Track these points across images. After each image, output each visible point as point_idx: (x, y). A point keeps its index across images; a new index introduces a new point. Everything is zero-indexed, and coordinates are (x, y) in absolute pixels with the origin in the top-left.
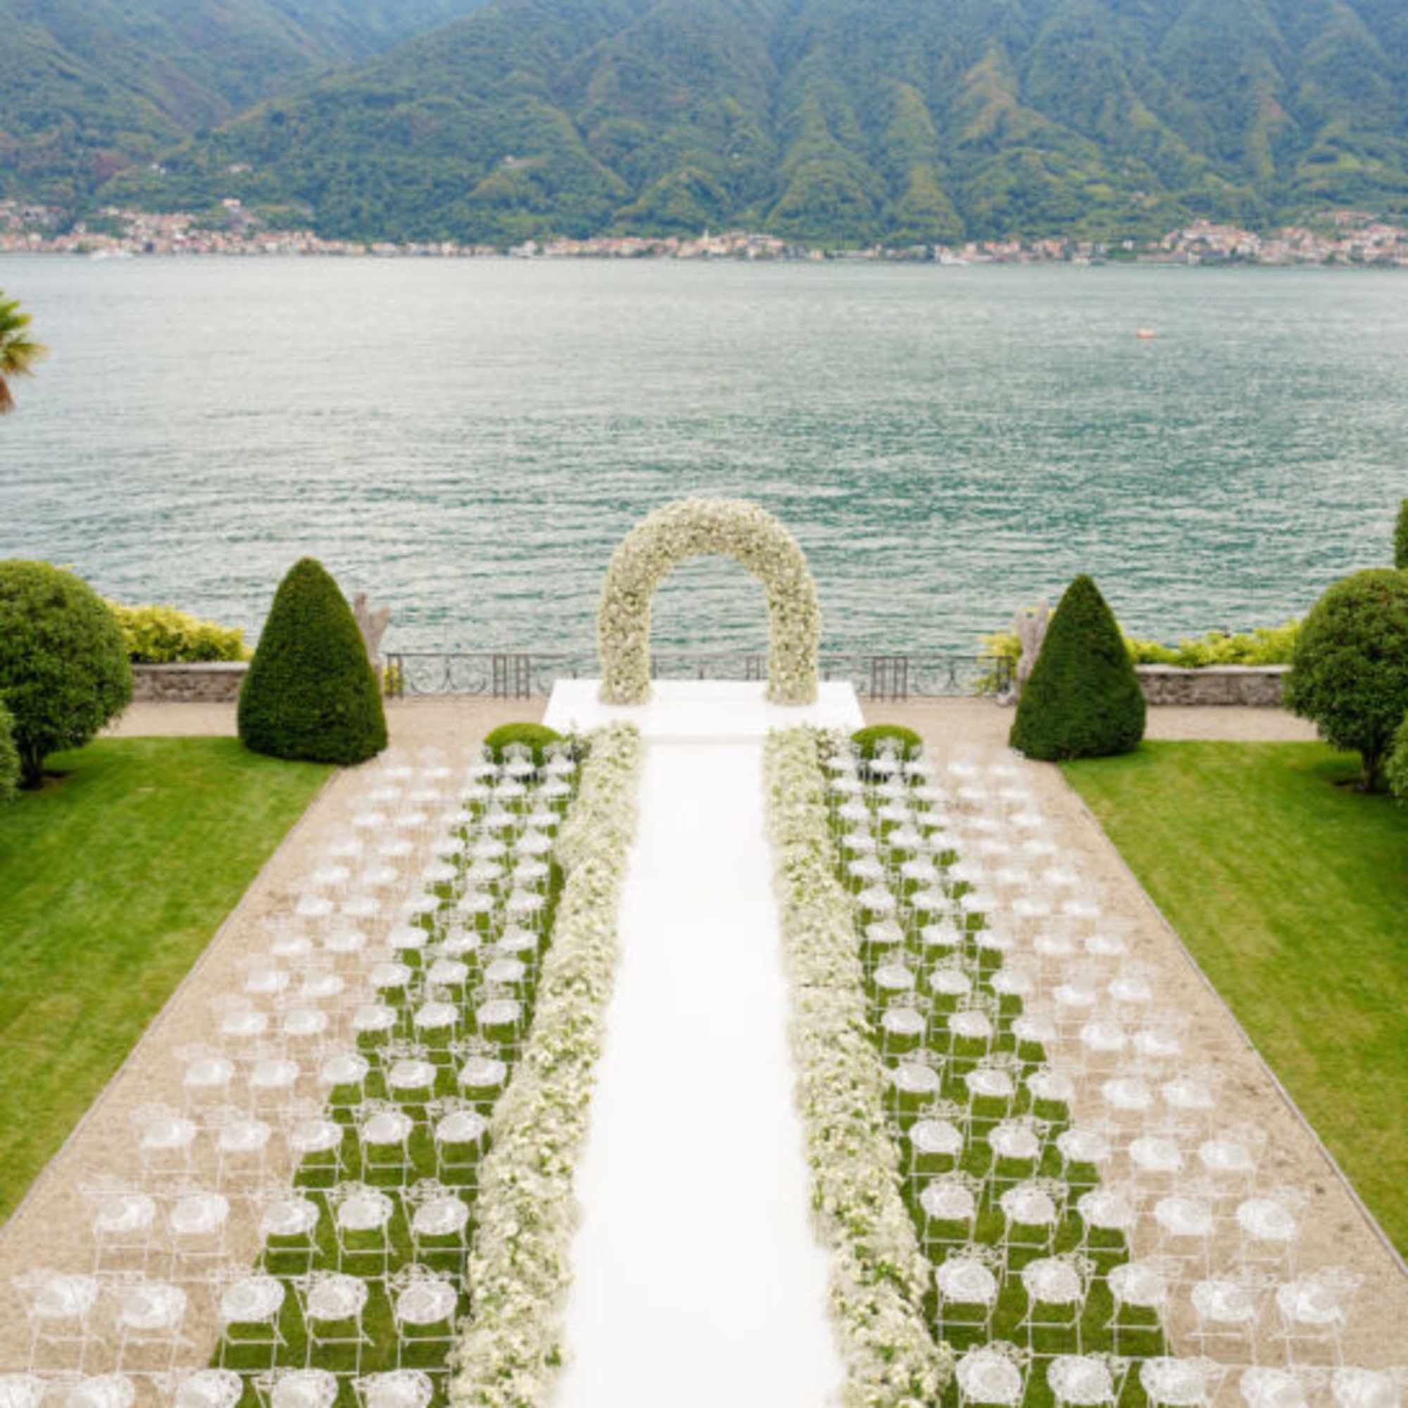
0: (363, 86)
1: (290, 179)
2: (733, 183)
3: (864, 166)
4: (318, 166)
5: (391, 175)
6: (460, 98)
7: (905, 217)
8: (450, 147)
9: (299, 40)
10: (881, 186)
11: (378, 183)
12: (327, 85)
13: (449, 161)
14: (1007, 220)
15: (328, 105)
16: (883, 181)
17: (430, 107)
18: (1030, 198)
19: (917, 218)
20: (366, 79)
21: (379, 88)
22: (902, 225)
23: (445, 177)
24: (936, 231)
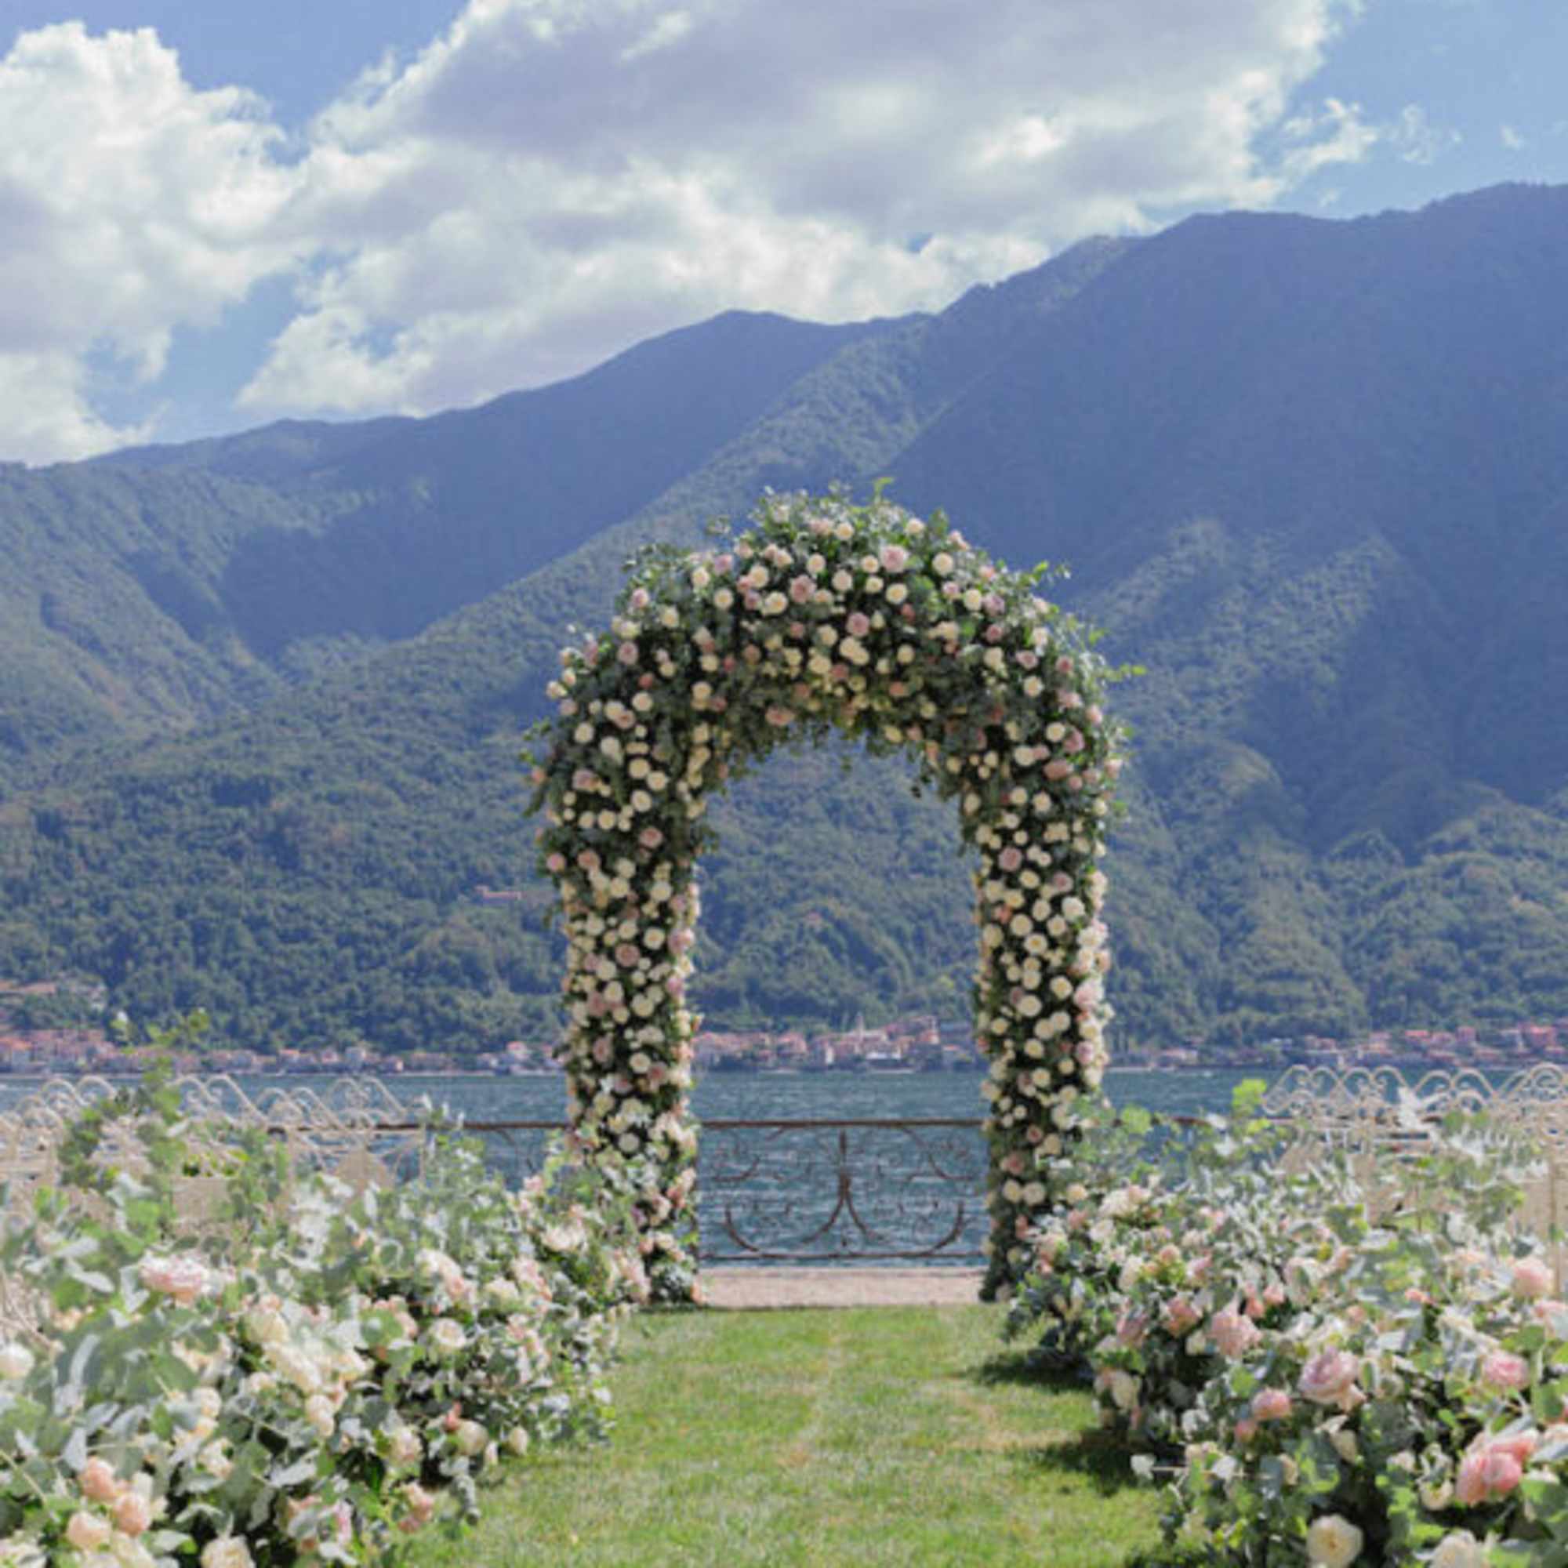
0: (214, 764)
1: (66, 936)
2: (909, 929)
3: (1162, 893)
4: (117, 909)
5: (256, 924)
6: (392, 784)
7: (1245, 986)
8: (369, 872)
9: (101, 688)
10: (1196, 929)
11: (231, 941)
12: (144, 766)
13: (369, 898)
14: (1445, 991)
15: (147, 801)
16: (1200, 920)
17: (332, 799)
18: (1487, 947)
19: (1273, 988)
20: (219, 752)
21: (240, 770)
22: (1240, 1001)
23: (360, 927)
24: (1310, 1012)
